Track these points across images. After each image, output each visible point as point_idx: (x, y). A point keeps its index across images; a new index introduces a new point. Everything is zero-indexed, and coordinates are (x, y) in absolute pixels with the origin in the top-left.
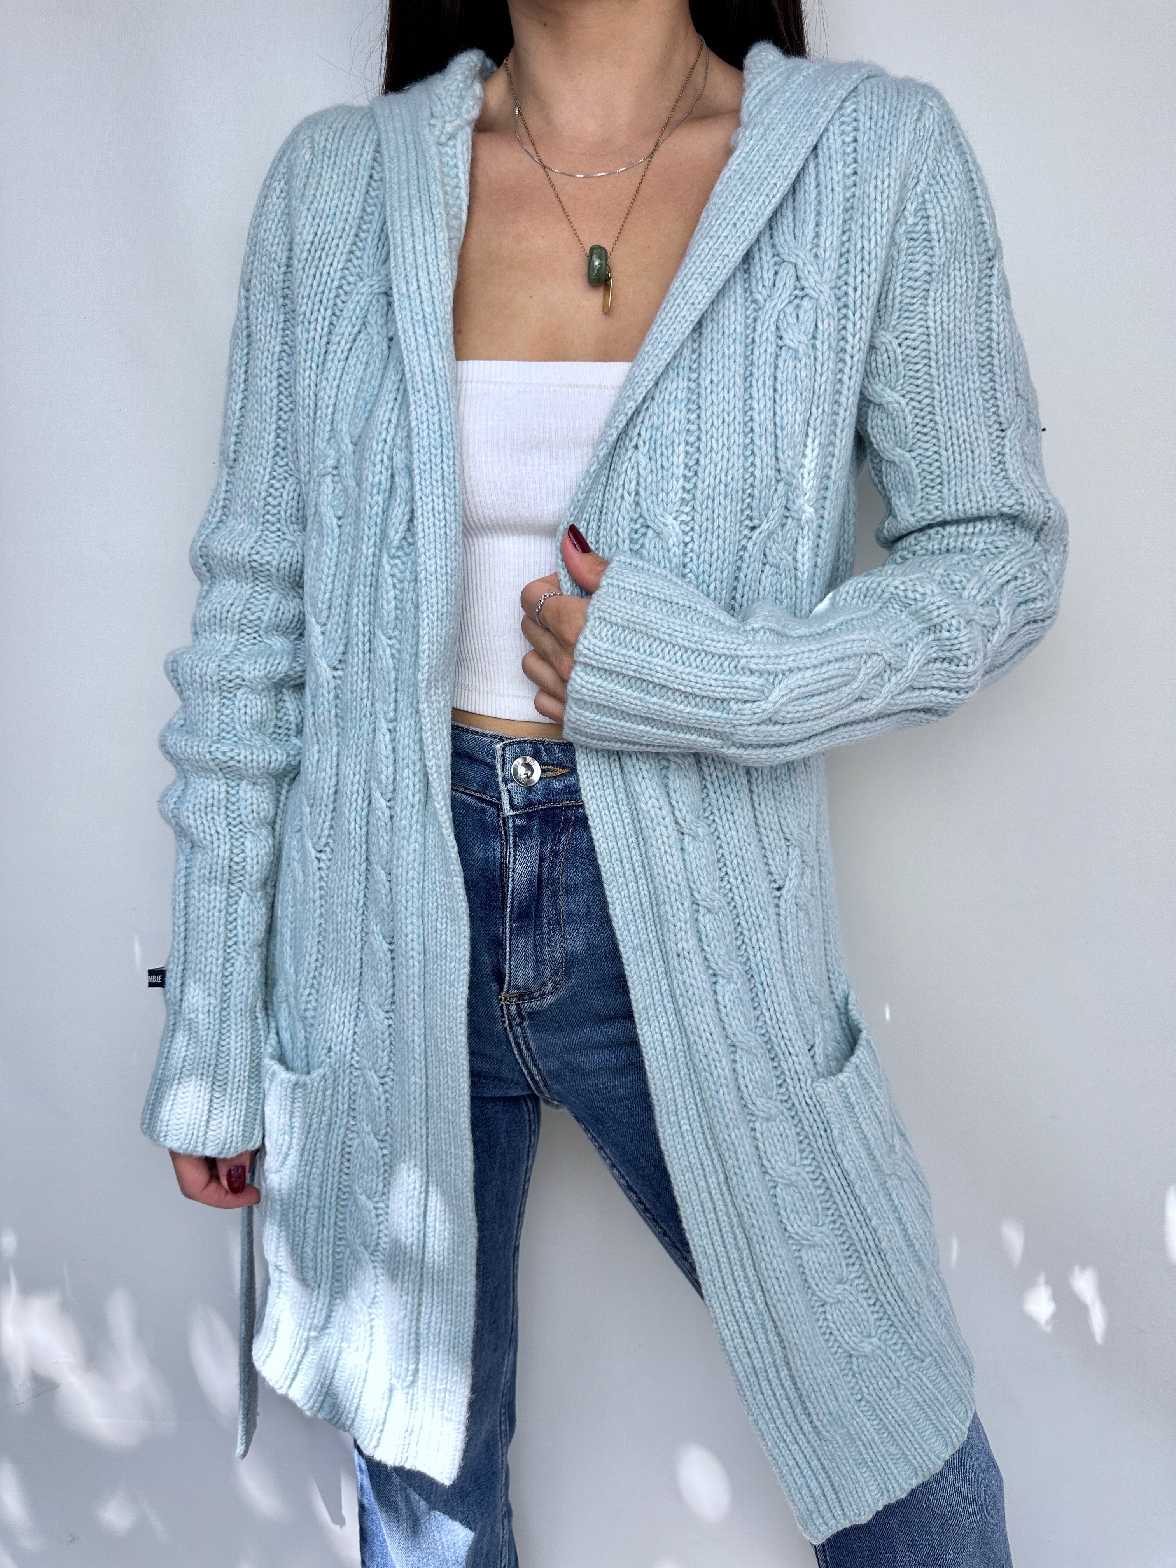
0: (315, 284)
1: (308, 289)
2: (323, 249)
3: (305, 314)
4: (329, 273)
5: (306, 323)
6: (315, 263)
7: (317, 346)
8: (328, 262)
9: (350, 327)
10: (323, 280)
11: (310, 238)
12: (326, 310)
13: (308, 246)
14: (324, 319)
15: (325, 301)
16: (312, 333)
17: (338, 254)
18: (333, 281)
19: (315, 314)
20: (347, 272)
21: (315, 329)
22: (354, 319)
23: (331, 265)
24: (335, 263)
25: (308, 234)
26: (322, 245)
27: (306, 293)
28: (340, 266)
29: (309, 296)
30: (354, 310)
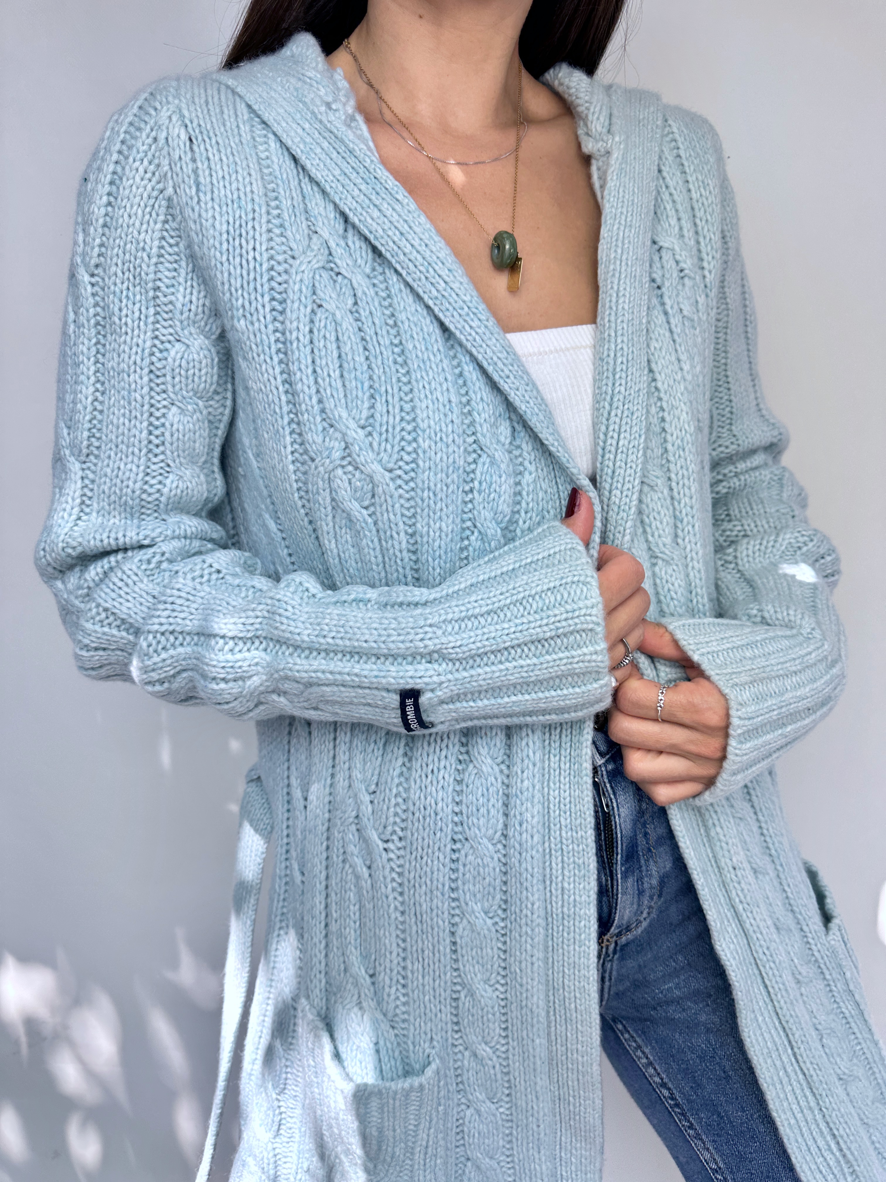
0: (245, 273)
1: (239, 280)
2: (241, 235)
3: (243, 306)
4: (255, 259)
5: (248, 315)
6: (238, 251)
7: (264, 337)
8: (251, 247)
9: (302, 308)
10: (251, 266)
11: (225, 227)
12: (263, 296)
13: (225, 236)
14: (264, 306)
15: (259, 287)
16: (256, 325)
17: (257, 236)
18: (261, 265)
19: (254, 304)
20: (272, 252)
21: (258, 320)
22: (303, 299)
23: (254, 249)
24: (258, 246)
25: (221, 224)
26: (238, 232)
27: (239, 285)
28: (264, 248)
29: (242, 286)
30: (301, 291)
